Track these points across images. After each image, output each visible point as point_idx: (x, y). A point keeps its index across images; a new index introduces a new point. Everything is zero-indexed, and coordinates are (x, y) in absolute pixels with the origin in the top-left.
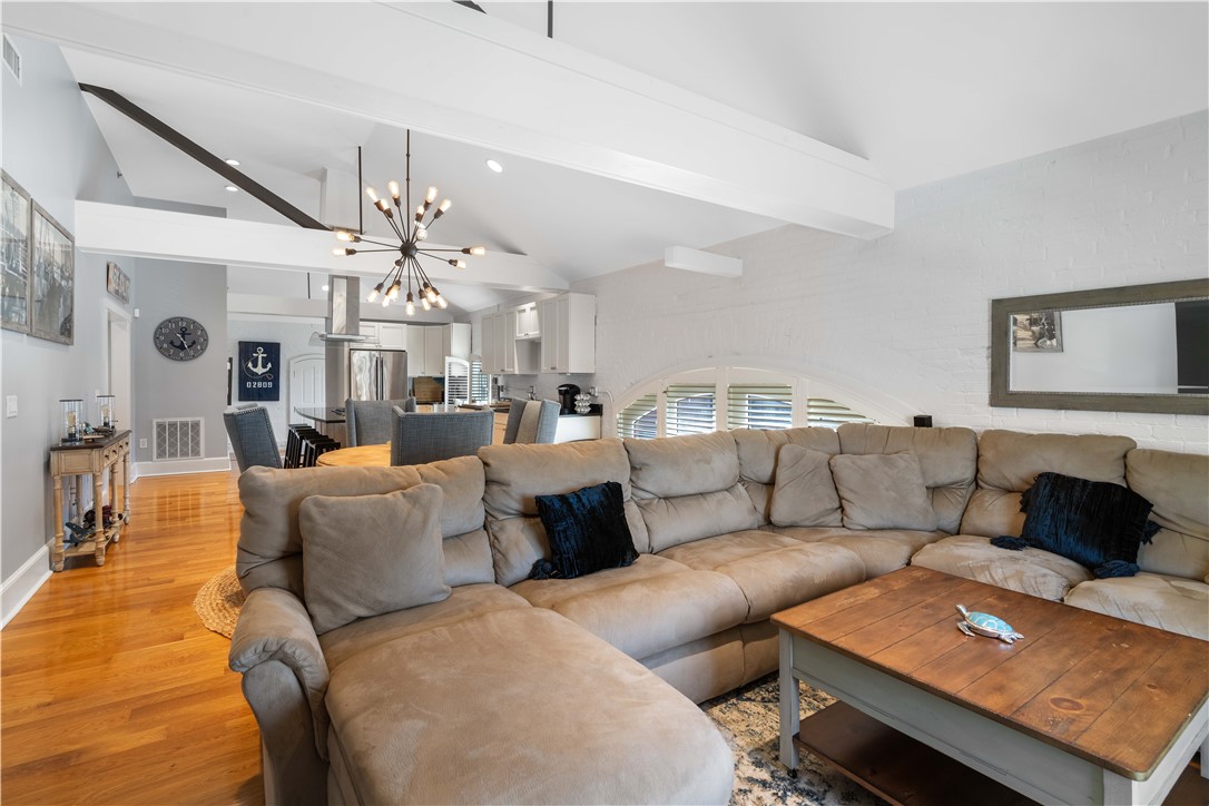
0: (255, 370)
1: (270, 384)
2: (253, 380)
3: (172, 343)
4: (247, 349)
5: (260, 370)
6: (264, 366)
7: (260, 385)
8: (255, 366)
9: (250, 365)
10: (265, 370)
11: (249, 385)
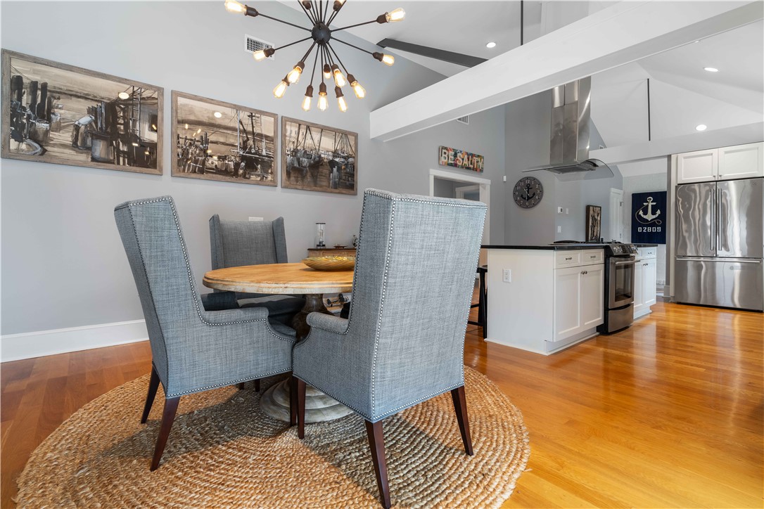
0: (645, 217)
1: (659, 229)
2: (643, 226)
3: (522, 196)
4: (638, 200)
5: (649, 217)
6: (653, 213)
7: (649, 229)
8: (645, 213)
9: (641, 213)
10: (654, 217)
11: (640, 229)
